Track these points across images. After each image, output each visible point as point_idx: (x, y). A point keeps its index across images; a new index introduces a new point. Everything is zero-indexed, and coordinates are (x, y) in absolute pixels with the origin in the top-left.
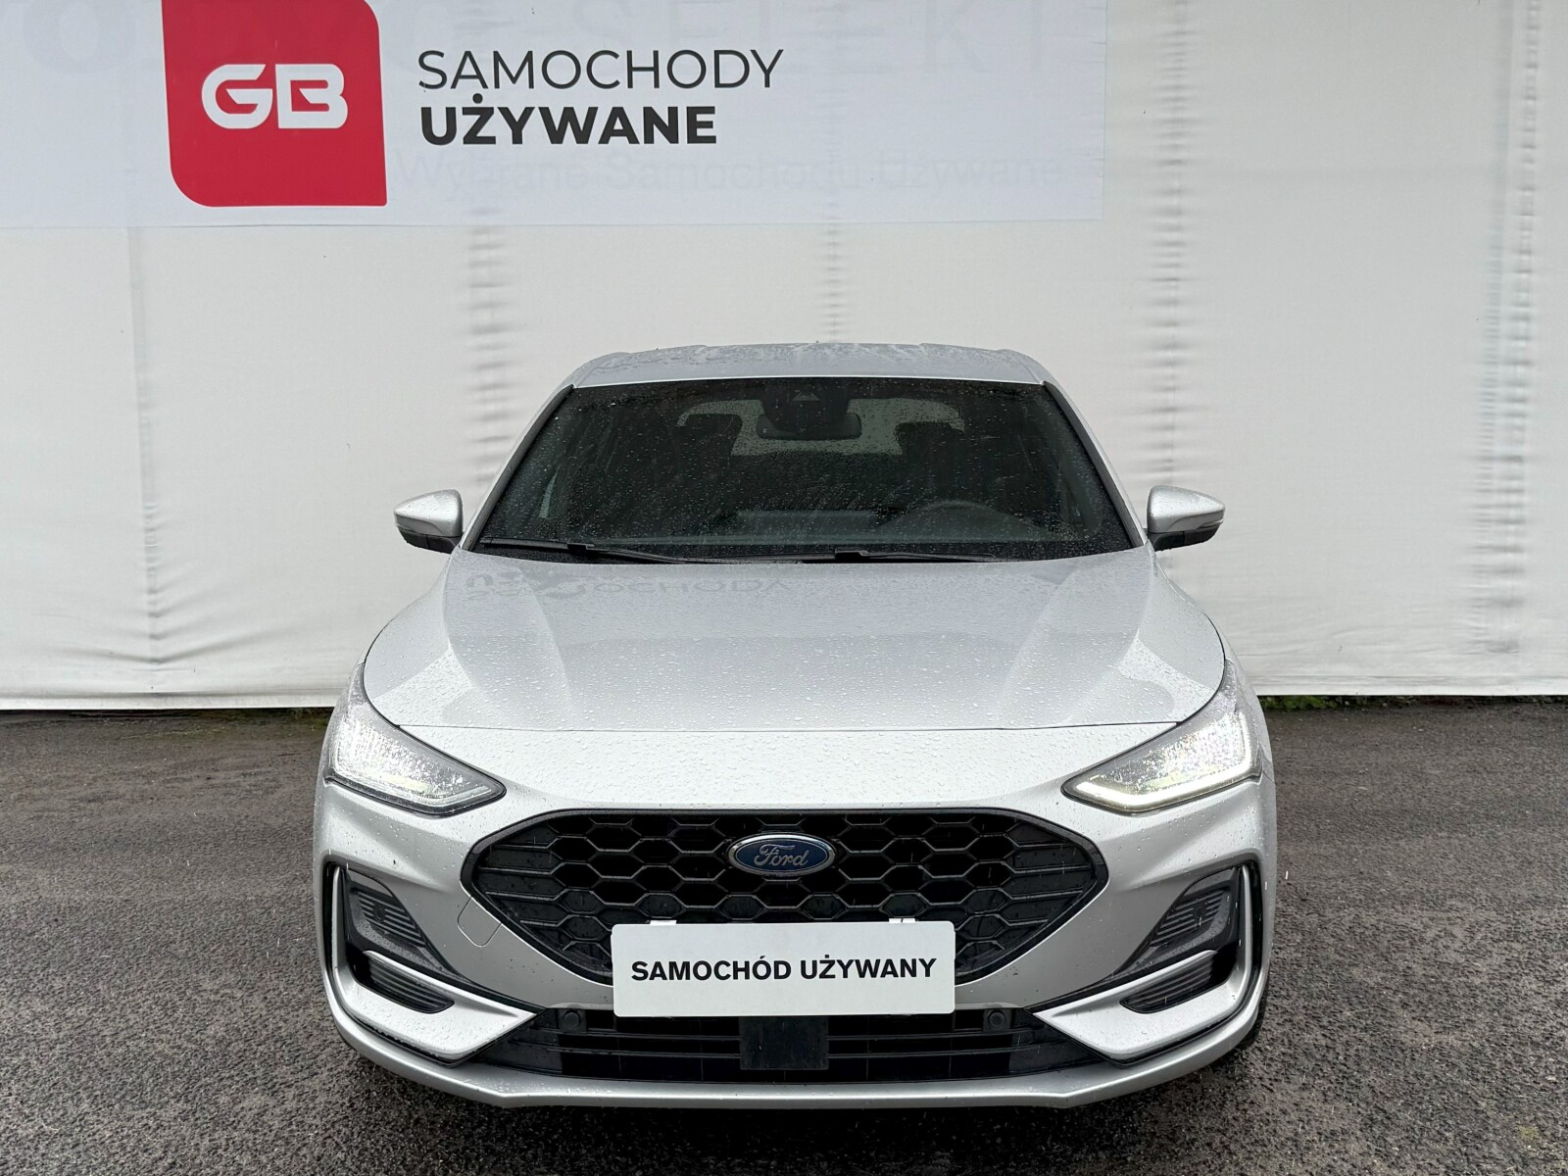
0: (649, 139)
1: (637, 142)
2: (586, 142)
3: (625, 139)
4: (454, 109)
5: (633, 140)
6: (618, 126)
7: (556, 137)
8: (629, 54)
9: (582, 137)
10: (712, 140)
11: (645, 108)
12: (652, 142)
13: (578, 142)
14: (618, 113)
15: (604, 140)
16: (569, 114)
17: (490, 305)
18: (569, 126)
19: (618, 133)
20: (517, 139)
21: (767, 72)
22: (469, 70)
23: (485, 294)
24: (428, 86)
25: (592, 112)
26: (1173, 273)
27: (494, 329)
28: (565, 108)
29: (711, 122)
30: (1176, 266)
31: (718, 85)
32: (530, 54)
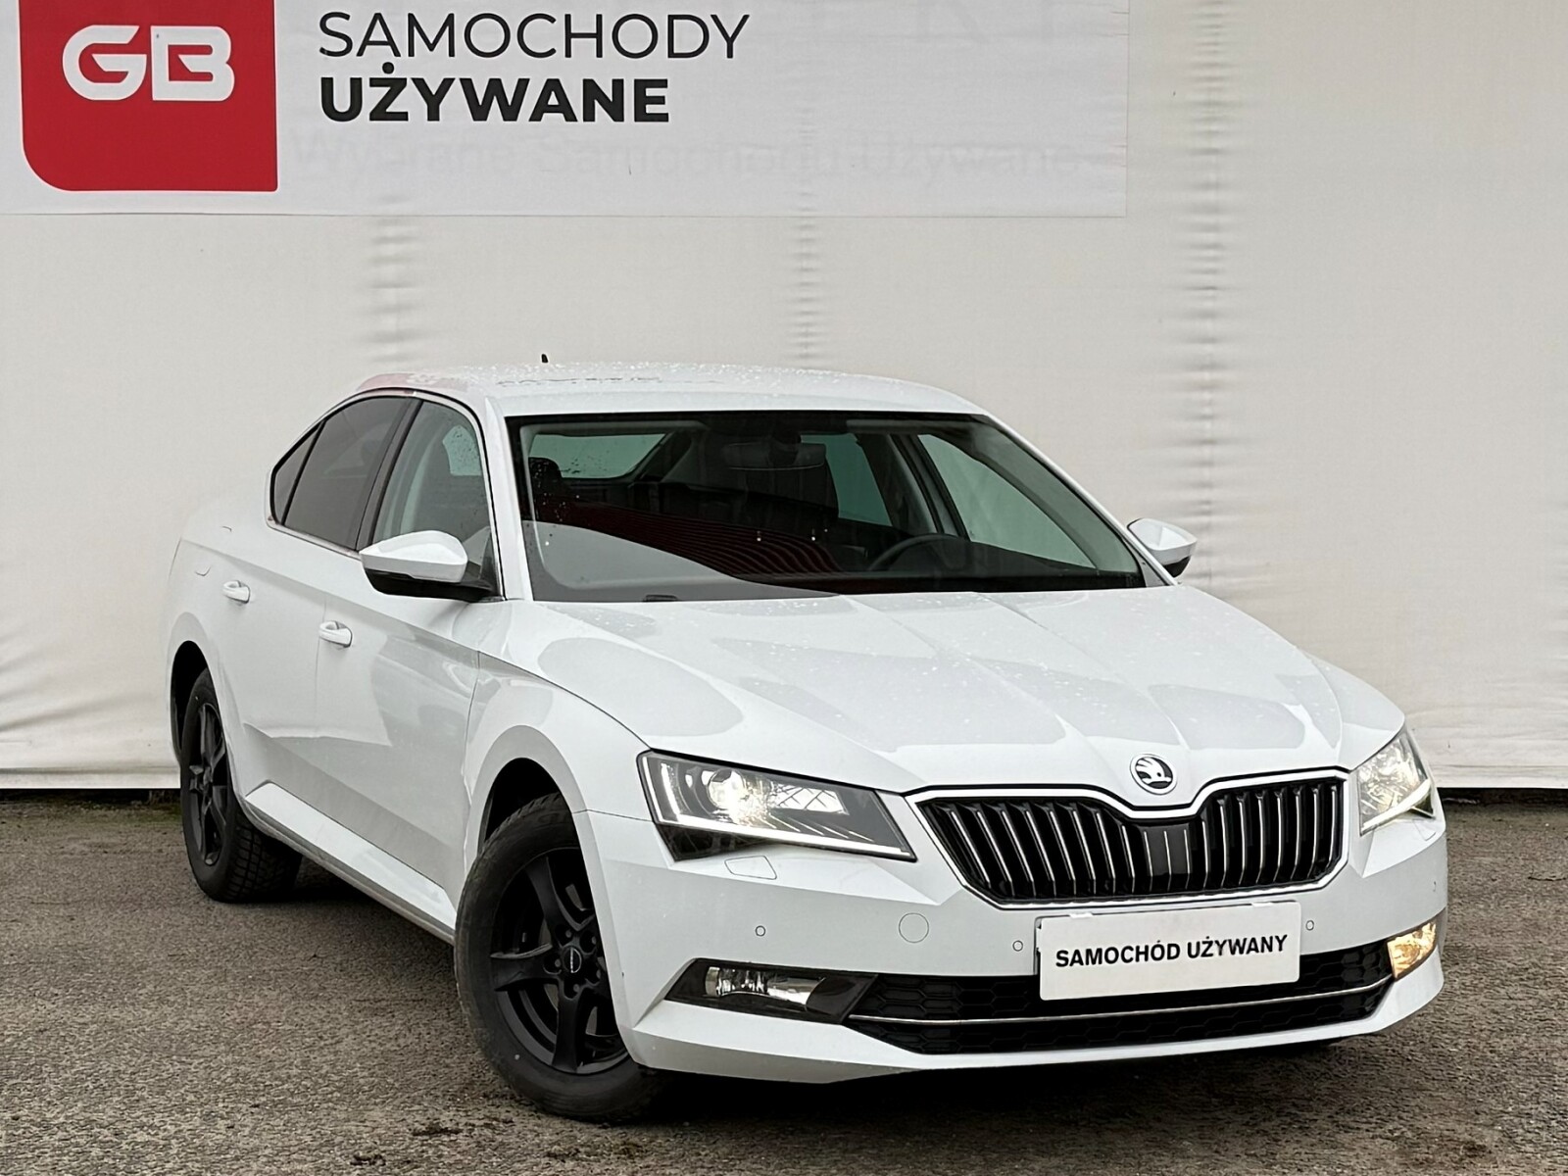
0: (589, 116)
1: (575, 119)
2: (515, 119)
3: (561, 115)
4: (360, 79)
5: (570, 117)
6: (553, 100)
7: (479, 112)
8: (568, 18)
9: (510, 113)
10: (664, 117)
11: (585, 81)
12: (592, 119)
13: (505, 120)
14: (553, 86)
15: (536, 116)
16: (495, 86)
17: (398, 309)
18: (495, 101)
19: (553, 109)
20: (433, 115)
21: (730, 41)
22: (378, 34)
23: (390, 296)
24: (330, 54)
25: (523, 84)
26: (1209, 279)
27: (399, 337)
28: (491, 81)
29: (663, 97)
30: (1213, 272)
31: (671, 54)
32: (451, 17)
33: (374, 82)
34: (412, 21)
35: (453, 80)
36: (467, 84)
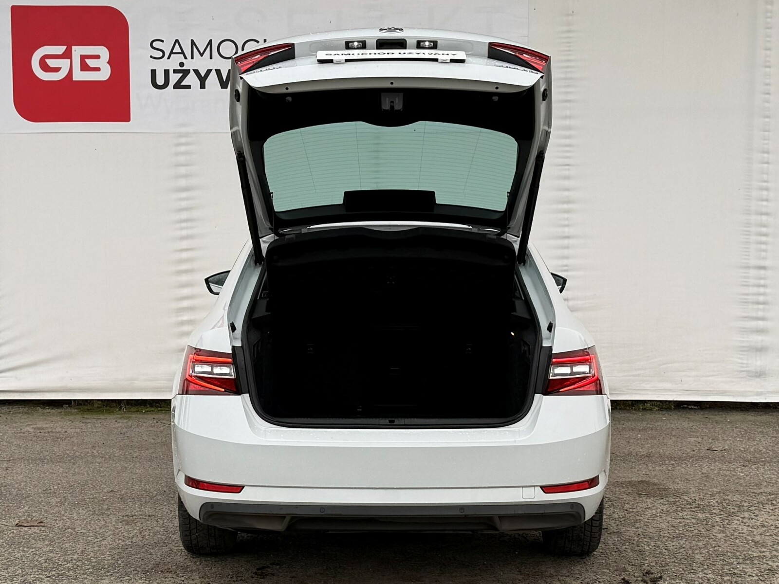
4: (169, 70)
7: (223, 85)
17: (186, 176)
20: (203, 86)
22: (177, 49)
23: (182, 170)
24: (155, 58)
26: (567, 161)
27: (187, 189)
28: (229, 70)
30: (569, 157)
33: (175, 71)
34: (193, 43)
35: (211, 70)
36: (218, 72)
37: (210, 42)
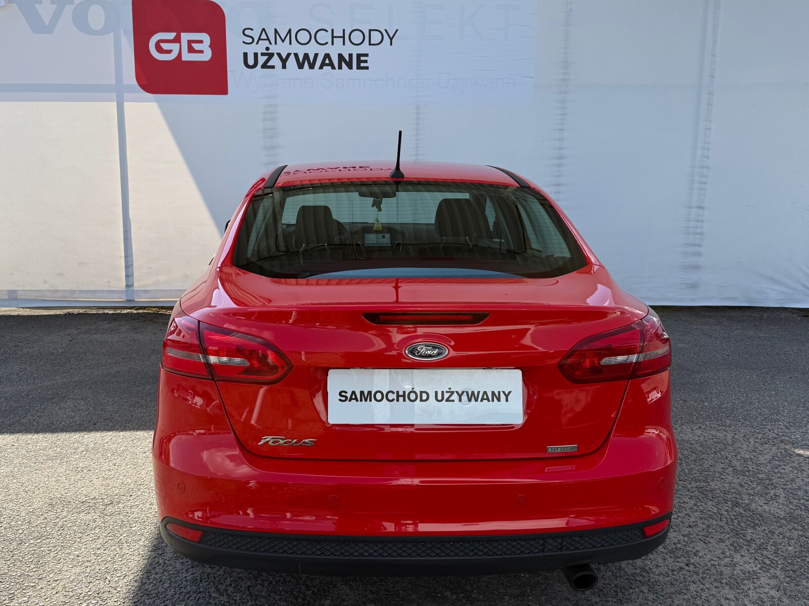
1: (335, 68)
2: (313, 68)
3: (330, 67)
4: (257, 53)
6: (327, 62)
7: (301, 66)
8: (333, 31)
10: (367, 68)
11: (338, 54)
12: (341, 68)
13: (310, 69)
14: (327, 56)
15: (321, 67)
16: (306, 56)
18: (306, 62)
19: (327, 65)
20: (284, 66)
21: (391, 39)
22: (264, 36)
24: (247, 43)
25: (316, 55)
29: (367, 60)
31: (370, 44)
32: (290, 30)
33: (263, 54)
34: (276, 31)
35: (291, 54)
36: (296, 55)
37: (290, 31)
